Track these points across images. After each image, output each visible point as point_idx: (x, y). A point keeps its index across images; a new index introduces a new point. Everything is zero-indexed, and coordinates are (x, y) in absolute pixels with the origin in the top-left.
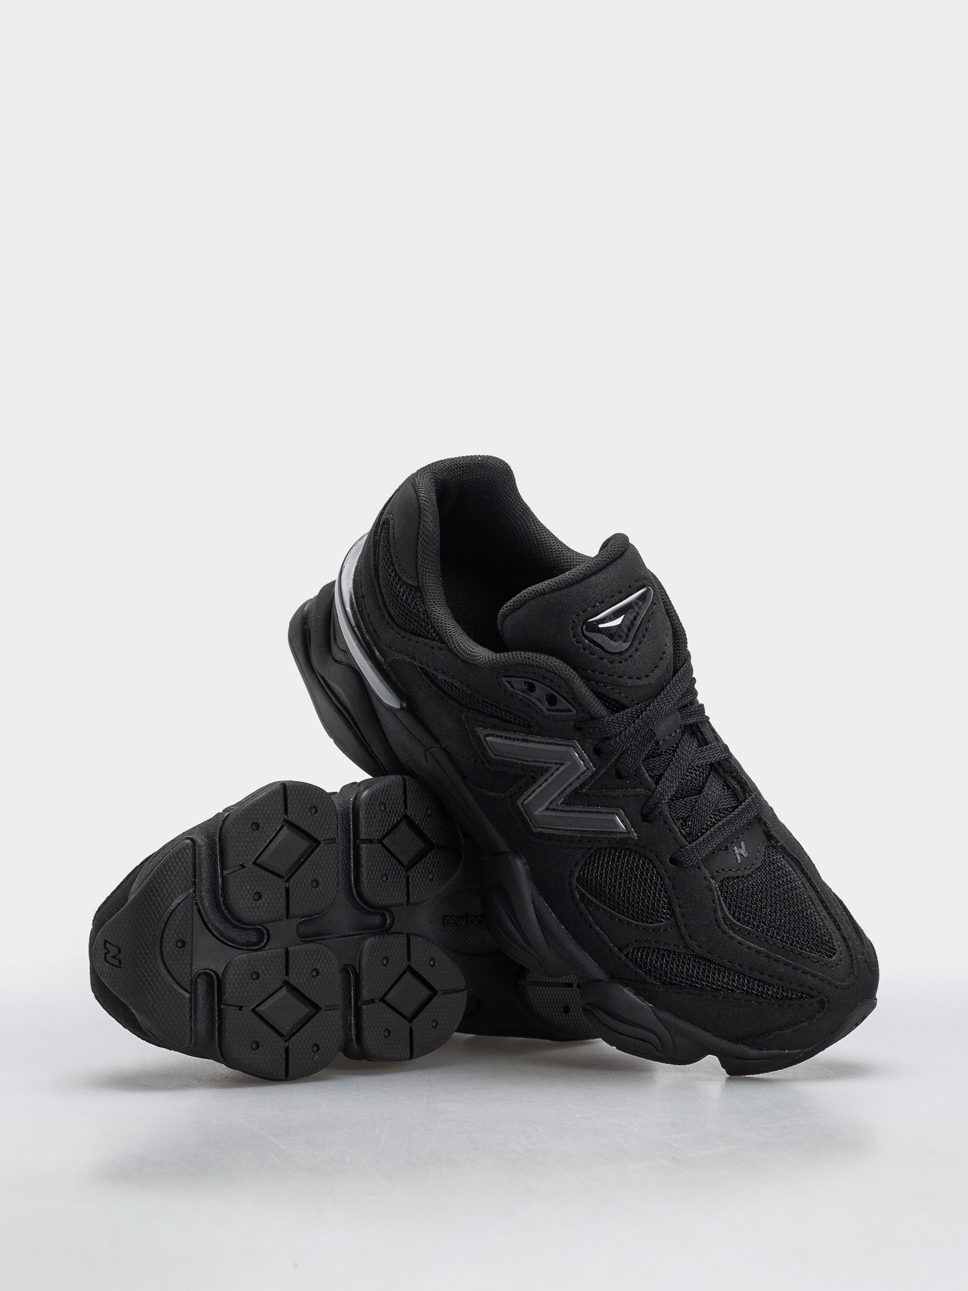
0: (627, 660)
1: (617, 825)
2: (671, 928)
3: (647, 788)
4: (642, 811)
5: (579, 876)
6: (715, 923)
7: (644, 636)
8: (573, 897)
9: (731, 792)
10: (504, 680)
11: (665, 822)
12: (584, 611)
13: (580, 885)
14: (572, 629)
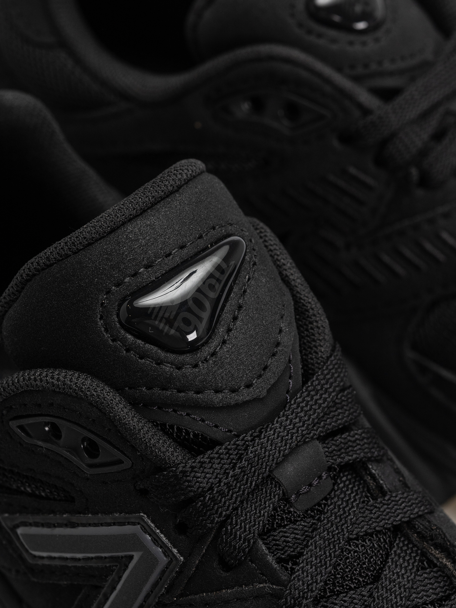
0: (206, 360)
3: (278, 582)
7: (235, 318)
9: (436, 572)
10: (13, 424)
12: (118, 285)
14: (102, 318)
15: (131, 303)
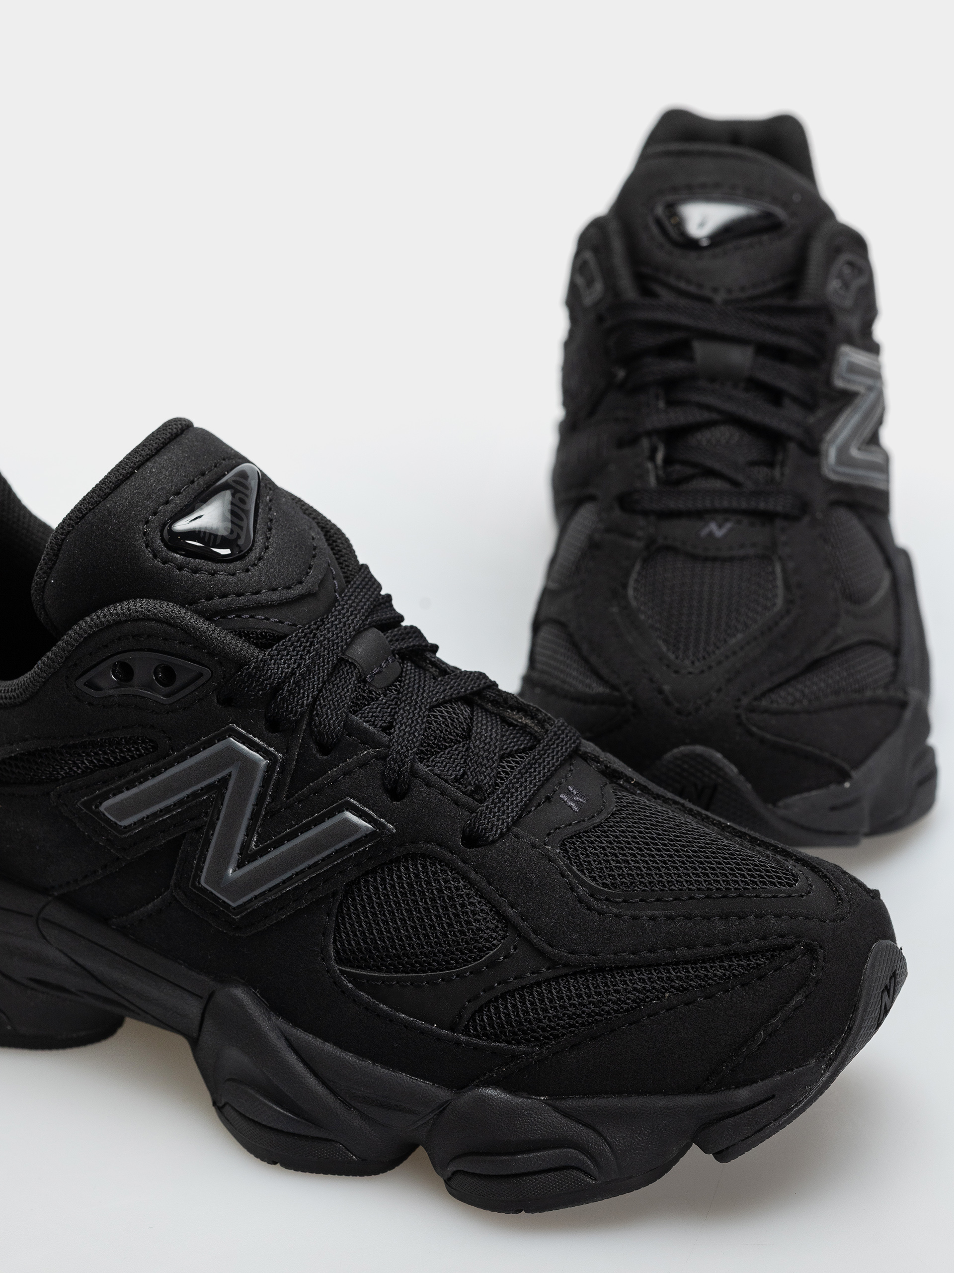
0: (255, 565)
1: (356, 827)
2: (515, 949)
4: (384, 784)
5: (337, 952)
6: (581, 906)
7: (270, 529)
8: (344, 991)
10: (79, 683)
11: (429, 785)
12: (155, 514)
13: (345, 966)
14: (147, 546)
15: (170, 526)
